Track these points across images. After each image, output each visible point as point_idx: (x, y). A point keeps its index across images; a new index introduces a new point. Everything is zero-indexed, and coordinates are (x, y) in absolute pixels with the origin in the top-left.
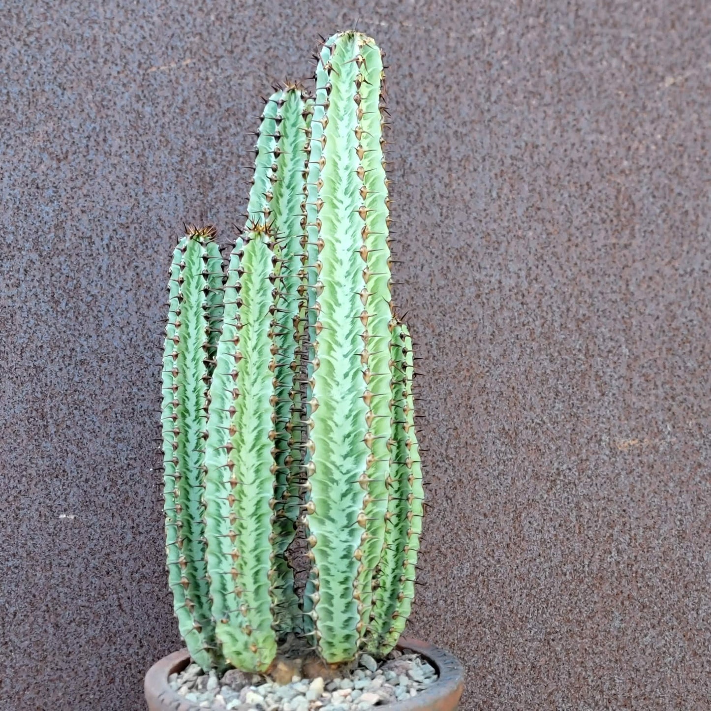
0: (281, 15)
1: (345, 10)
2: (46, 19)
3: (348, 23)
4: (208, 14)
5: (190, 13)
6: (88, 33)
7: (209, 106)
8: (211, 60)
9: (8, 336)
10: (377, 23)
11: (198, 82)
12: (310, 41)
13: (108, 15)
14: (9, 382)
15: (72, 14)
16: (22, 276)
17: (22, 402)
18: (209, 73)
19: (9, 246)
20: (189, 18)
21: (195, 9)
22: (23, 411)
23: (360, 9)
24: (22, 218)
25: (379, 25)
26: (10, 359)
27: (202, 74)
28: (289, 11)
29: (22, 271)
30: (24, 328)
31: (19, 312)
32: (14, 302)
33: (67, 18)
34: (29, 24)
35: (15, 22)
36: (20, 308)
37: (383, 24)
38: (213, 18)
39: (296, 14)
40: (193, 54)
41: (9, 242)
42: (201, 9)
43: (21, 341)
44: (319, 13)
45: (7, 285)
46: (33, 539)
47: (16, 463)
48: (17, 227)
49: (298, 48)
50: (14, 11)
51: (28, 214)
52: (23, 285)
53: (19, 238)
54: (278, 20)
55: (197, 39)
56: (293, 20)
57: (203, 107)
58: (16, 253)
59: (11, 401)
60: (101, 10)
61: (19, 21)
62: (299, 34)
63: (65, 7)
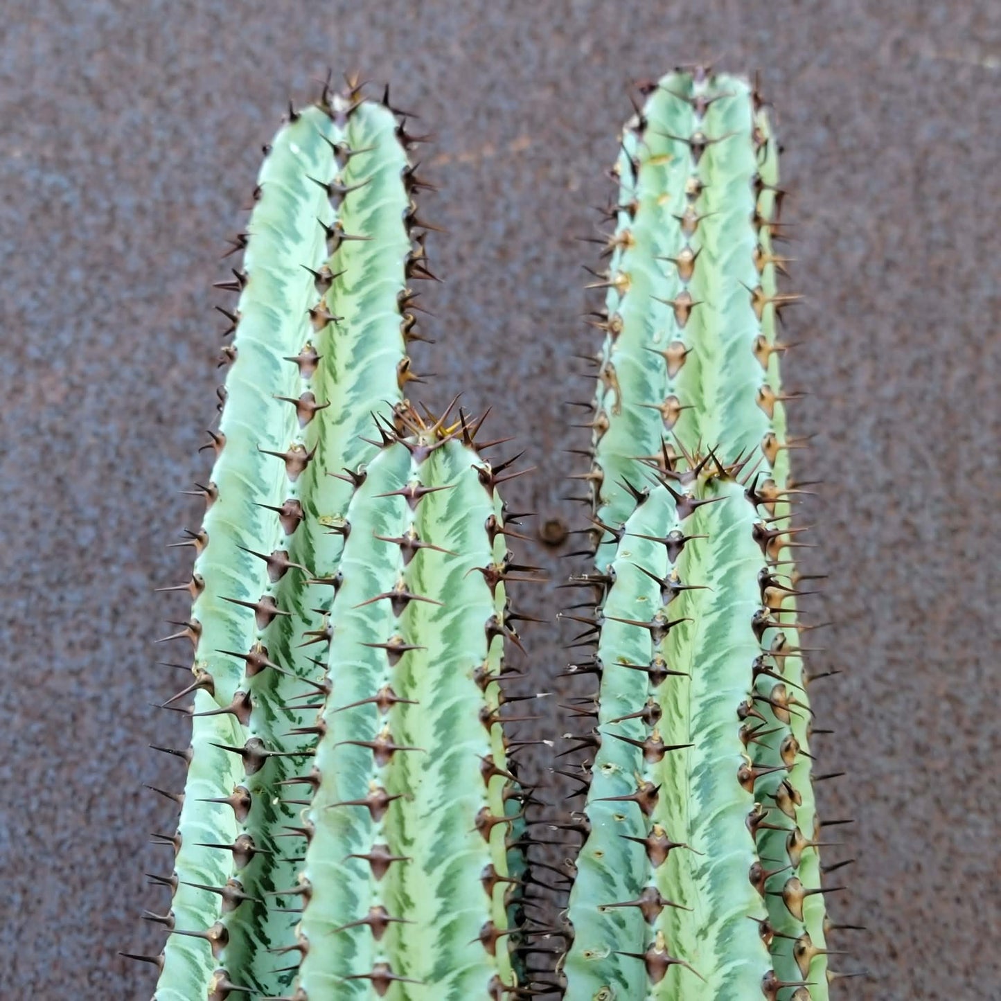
0: (744, 42)
1: (897, 32)
3: (905, 61)
4: (576, 39)
5: (534, 36)
7: (566, 244)
8: (576, 141)
9: (59, 767)
11: (544, 189)
14: (51, 879)
16: (105, 625)
17: (80, 930)
18: (571, 171)
19: (82, 552)
20: (531, 48)
21: (546, 29)
22: (81, 952)
24: (117, 488)
26: (60, 821)
27: (555, 172)
28: (765, 35)
29: (107, 611)
30: (100, 747)
31: (90, 708)
32: (82, 684)
33: (258, 47)
34: (172, 59)
36: (96, 700)
38: (585, 46)
40: (536, 127)
41: (84, 542)
42: (559, 30)
43: (89, 779)
45: (71, 645)
48: (105, 510)
50: (141, 34)
51: (133, 480)
52: (107, 646)
53: (108, 534)
55: (546, 95)
57: (553, 246)
58: (98, 570)
59: (53, 925)
60: (333, 30)
61: (150, 53)
62: (787, 83)
63: (256, 24)
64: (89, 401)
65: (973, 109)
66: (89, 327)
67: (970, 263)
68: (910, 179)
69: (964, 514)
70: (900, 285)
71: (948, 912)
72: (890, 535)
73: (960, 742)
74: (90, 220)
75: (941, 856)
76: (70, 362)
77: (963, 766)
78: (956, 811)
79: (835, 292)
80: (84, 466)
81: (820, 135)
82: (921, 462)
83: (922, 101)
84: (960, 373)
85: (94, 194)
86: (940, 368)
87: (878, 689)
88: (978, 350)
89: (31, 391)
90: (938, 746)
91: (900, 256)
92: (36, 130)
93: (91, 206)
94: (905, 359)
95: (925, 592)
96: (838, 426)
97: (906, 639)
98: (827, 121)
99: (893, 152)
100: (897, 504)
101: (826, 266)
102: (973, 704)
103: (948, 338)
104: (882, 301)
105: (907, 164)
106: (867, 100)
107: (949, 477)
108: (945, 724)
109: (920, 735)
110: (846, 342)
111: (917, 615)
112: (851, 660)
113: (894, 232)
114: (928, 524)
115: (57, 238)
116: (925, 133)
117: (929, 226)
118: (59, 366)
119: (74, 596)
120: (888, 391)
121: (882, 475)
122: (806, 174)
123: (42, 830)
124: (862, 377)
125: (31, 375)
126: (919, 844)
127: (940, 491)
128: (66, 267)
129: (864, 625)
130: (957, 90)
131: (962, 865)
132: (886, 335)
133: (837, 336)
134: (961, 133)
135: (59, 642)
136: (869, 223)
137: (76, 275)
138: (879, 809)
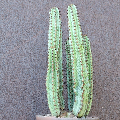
0: (98, 3)
1: (111, 2)
2: (55, 5)
5: (81, 3)
6: (62, 7)
7: (83, 20)
8: (84, 11)
10: (117, 4)
11: (81, 15)
12: (103, 8)
13: (66, 4)
14: (42, 69)
15: (59, 4)
18: (83, 14)
20: (80, 4)
21: (82, 2)
23: (114, 2)
25: (117, 5)
27: (82, 14)
28: (100, 2)
33: (58, 5)
34: (52, 6)
35: (49, 6)
36: (45, 56)
37: (118, 4)
38: (85, 4)
39: (101, 3)
40: (81, 10)
42: (83, 2)
44: (105, 3)
46: (44, 100)
47: (42, 85)
49: (101, 9)
50: (49, 4)
54: (97, 4)
55: (82, 8)
56: (100, 4)
57: (82, 20)
60: (65, 3)
61: (50, 5)
62: (101, 6)
63: (58, 3)
64: (45, 33)
65: (117, 8)
66: (45, 27)
67: (116, 20)
68: (111, 14)
69: (115, 41)
70: (110, 22)
71: (113, 72)
72: (109, 43)
73: (114, 59)
74: (45, 19)
75: (112, 68)
76: (44, 30)
77: (114, 61)
78: (114, 64)
79: (105, 23)
80: (45, 38)
81: (104, 10)
82: (112, 37)
83: (112, 7)
84: (115, 29)
85: (46, 17)
86: (113, 29)
87: (108, 55)
88: (117, 28)
89: (41, 32)
90: (112, 59)
91: (110, 20)
92: (41, 12)
93: (45, 18)
94: (110, 28)
95: (112, 47)
96: (105, 34)
97: (110, 51)
98: (104, 9)
99: (110, 12)
100: (109, 40)
101: (104, 21)
102: (115, 56)
103: (114, 27)
104: (109, 24)
105: (111, 13)
106: (108, 7)
107: (114, 38)
108: (113, 58)
109: (111, 58)
110: (106, 27)
111: (111, 49)
112: (105, 53)
113: (110, 18)
114: (112, 42)
115: (43, 20)
116: (113, 10)
117: (113, 18)
118: (43, 30)
119: (44, 48)
120: (109, 31)
121: (108, 38)
122: (103, 14)
123: (41, 66)
124: (107, 30)
125: (41, 31)
126: (111, 67)
127: (113, 39)
128: (43, 22)
129: (106, 50)
130: (115, 6)
131: (114, 69)
132: (109, 26)
133: (105, 27)
134: (116, 10)
135: (43, 51)
136: (108, 18)
137: (44, 23)
138: (107, 64)
